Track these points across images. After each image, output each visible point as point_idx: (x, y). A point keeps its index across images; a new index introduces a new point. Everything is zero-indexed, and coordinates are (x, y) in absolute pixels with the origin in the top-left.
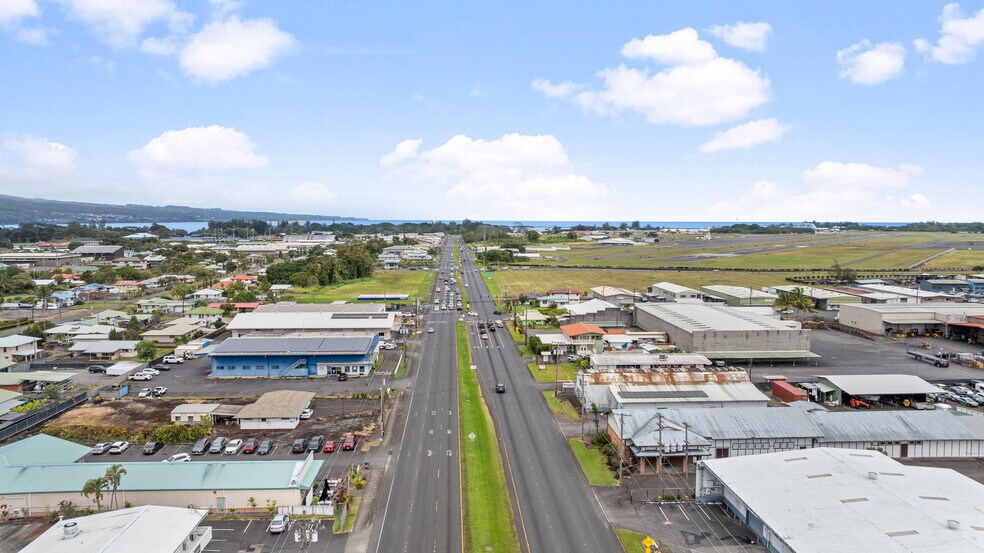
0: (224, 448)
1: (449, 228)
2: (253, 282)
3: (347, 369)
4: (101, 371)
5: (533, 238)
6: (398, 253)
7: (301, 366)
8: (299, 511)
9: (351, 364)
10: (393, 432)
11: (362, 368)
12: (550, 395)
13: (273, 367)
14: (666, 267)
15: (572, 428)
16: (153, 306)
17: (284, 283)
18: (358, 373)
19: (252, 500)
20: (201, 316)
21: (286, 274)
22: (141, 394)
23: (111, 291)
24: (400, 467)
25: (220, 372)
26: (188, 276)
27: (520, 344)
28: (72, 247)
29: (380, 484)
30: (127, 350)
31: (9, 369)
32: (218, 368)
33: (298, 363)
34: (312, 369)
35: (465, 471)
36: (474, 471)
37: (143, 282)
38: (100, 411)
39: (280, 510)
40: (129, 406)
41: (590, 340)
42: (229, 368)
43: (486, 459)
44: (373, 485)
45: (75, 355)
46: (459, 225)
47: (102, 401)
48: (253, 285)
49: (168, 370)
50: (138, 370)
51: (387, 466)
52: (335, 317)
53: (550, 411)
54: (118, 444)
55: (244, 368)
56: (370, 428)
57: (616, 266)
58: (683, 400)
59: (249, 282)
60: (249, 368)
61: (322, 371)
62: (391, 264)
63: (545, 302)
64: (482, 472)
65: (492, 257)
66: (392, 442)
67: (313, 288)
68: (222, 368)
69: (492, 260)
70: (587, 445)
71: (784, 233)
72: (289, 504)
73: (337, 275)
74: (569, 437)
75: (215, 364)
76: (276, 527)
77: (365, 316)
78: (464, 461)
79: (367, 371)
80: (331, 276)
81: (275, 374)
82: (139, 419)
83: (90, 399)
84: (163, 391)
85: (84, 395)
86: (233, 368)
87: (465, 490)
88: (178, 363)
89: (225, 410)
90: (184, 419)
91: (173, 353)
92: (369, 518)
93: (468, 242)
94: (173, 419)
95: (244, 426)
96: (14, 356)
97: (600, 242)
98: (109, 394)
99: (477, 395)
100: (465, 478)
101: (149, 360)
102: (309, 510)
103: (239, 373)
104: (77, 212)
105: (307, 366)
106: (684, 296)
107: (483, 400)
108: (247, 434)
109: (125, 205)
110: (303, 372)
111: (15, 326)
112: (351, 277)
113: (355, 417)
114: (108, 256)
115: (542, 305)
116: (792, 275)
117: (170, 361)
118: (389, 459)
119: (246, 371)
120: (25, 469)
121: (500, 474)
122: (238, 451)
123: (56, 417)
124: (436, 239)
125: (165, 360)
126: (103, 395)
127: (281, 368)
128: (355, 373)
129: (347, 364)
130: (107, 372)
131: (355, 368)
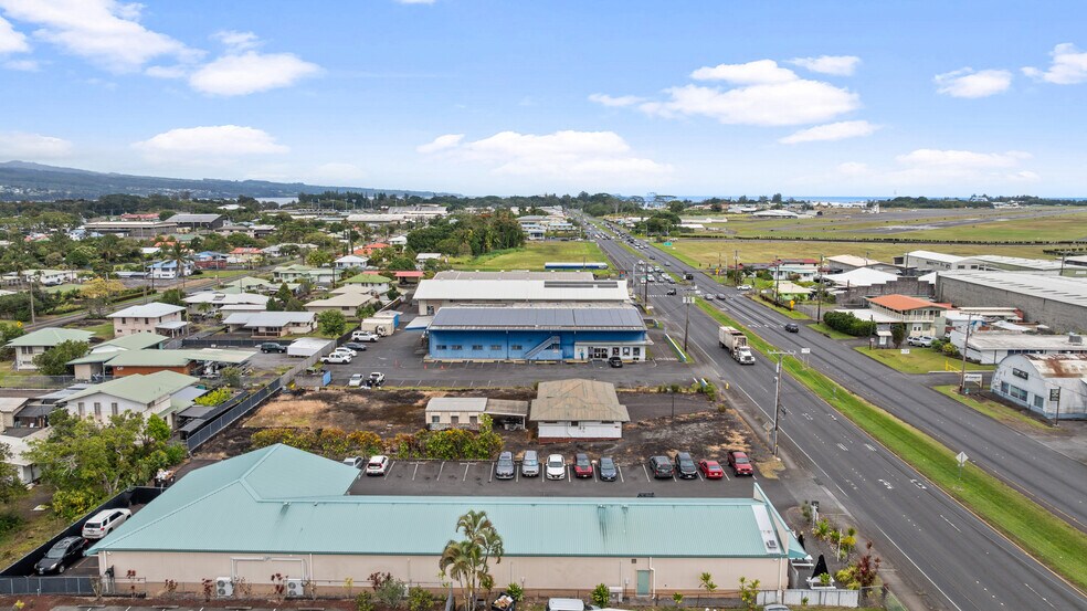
3: (616, 351)
4: (277, 350)
5: (677, 210)
6: (534, 223)
7: (554, 346)
9: (622, 344)
10: (782, 446)
11: (637, 350)
12: (950, 392)
13: (514, 347)
14: (872, 238)
16: (295, 275)
18: (631, 356)
19: (706, 577)
20: (364, 284)
21: (431, 241)
22: (352, 383)
23: (229, 260)
24: (868, 510)
25: (445, 353)
26: (311, 246)
28: (163, 217)
30: (298, 324)
31: (161, 346)
32: (438, 347)
33: (549, 343)
34: (568, 350)
35: (989, 519)
36: (1006, 520)
37: (265, 250)
38: (310, 406)
40: (345, 400)
41: (927, 316)
42: (454, 348)
43: (998, 498)
45: (231, 330)
47: (303, 391)
49: (364, 350)
50: (329, 349)
51: (842, 507)
53: (987, 416)
54: (376, 459)
55: (474, 348)
56: (740, 440)
57: (808, 237)
60: (480, 347)
61: (581, 351)
62: (537, 235)
64: (1019, 520)
67: (469, 258)
68: (444, 347)
71: (958, 207)
73: (489, 244)
75: (434, 343)
78: (963, 501)
79: (642, 356)
80: (483, 243)
81: (516, 357)
82: (371, 419)
83: (285, 388)
84: (380, 379)
85: (277, 382)
86: (460, 347)
89: (503, 408)
90: (446, 420)
91: (361, 328)
93: (597, 215)
94: (429, 420)
95: (545, 432)
96: (159, 330)
97: (755, 214)
98: (309, 382)
100: (1009, 534)
101: (337, 336)
103: (466, 354)
104: (153, 187)
105: (561, 345)
106: (963, 267)
109: (201, 179)
110: (556, 354)
111: (142, 295)
113: (697, 422)
116: (1048, 248)
117: (361, 338)
118: (830, 493)
119: (477, 352)
120: (285, 508)
123: (251, 413)
125: (354, 337)
126: (301, 383)
127: (526, 348)
128: (626, 357)
129: (616, 344)
130: (290, 352)
131: (626, 350)
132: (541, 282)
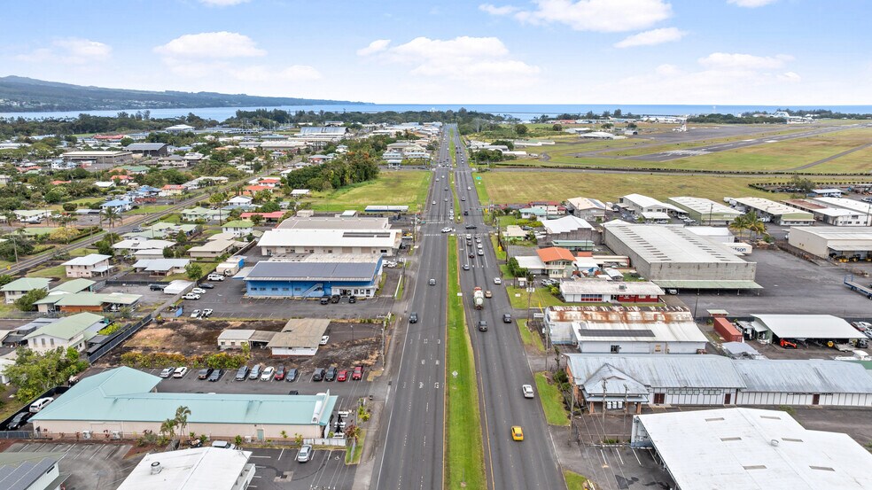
0: (260, 374)
2: (276, 186)
3: (356, 292)
4: (159, 289)
5: (522, 131)
6: (400, 150)
7: (319, 289)
8: (319, 442)
9: (359, 288)
10: (393, 361)
11: (368, 291)
12: (523, 324)
13: (296, 289)
15: (537, 361)
16: (196, 216)
17: (302, 188)
18: (365, 295)
19: (283, 433)
20: (236, 229)
22: (193, 315)
23: (160, 194)
24: (397, 397)
25: (254, 292)
26: (222, 178)
27: (501, 262)
28: (126, 143)
29: (381, 416)
30: (178, 268)
31: (91, 289)
32: (252, 290)
33: (315, 287)
34: (328, 291)
35: (448, 405)
36: (456, 405)
37: (184, 186)
38: (163, 332)
39: (305, 441)
40: (184, 328)
41: (561, 265)
42: (261, 289)
43: (466, 393)
44: (376, 417)
45: (138, 270)
46: (455, 114)
47: (164, 321)
48: (277, 188)
49: (212, 288)
50: (188, 290)
51: (387, 398)
52: (346, 235)
53: (522, 341)
54: (179, 370)
55: (273, 289)
56: (374, 357)
57: (594, 167)
58: (633, 339)
59: (274, 185)
60: (277, 289)
62: (395, 164)
63: (526, 214)
64: (461, 406)
65: (483, 157)
66: (392, 372)
67: (328, 193)
68: (256, 289)
69: (482, 160)
70: (549, 380)
71: (757, 122)
72: (312, 435)
73: (347, 179)
74: (535, 372)
75: (249, 286)
76: (303, 458)
77: (371, 235)
78: (448, 394)
79: (372, 294)
80: (342, 180)
81: (297, 295)
82: (194, 341)
83: (154, 319)
84: (209, 312)
85: (149, 317)
86: (264, 289)
87: (448, 425)
88: (220, 280)
89: (260, 336)
90: (228, 344)
91: (215, 270)
92: (372, 451)
93: (463, 134)
94: (219, 344)
95: (275, 352)
96: (93, 272)
97: (582, 135)
98: (168, 315)
99: (462, 321)
100: (448, 412)
101: (197, 279)
102: (327, 442)
103: (268, 294)
105: (323, 289)
106: (651, 210)
107: (466, 328)
108: (278, 361)
110: (321, 293)
111: (89, 235)
112: (359, 179)
113: (362, 344)
114: (154, 153)
115: (524, 216)
116: (756, 180)
117: (213, 279)
118: (389, 390)
119: (275, 292)
120: (116, 400)
121: (475, 408)
122: (271, 378)
123: (130, 337)
125: (209, 278)
126: (164, 315)
127: (303, 290)
128: (362, 295)
129: (356, 288)
130: (165, 292)
131: (362, 291)
132: (342, 232)
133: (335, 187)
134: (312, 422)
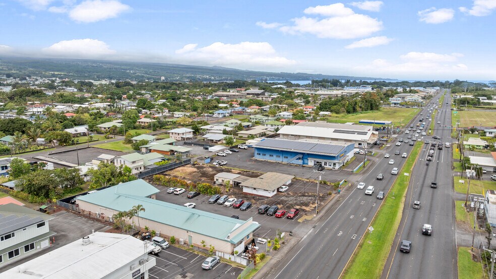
0: (224, 203)
1: (443, 85)
2: (313, 110)
3: (325, 164)
4: (207, 149)
6: (403, 98)
7: (299, 158)
8: (227, 257)
9: (328, 161)
10: (327, 211)
11: (335, 164)
12: (460, 205)
13: (285, 157)
15: (464, 237)
16: (256, 119)
17: (327, 111)
18: (332, 167)
19: (203, 242)
20: (272, 125)
21: (329, 106)
22: (215, 163)
23: (247, 111)
24: (312, 240)
25: (258, 156)
26: (284, 106)
27: (456, 160)
29: (291, 250)
31: (174, 144)
32: (257, 154)
33: (297, 157)
34: (306, 161)
35: (356, 255)
36: (363, 256)
37: (262, 107)
39: (217, 253)
40: (204, 169)
42: (263, 155)
43: (378, 249)
44: (286, 249)
46: (451, 83)
47: (196, 164)
49: (238, 152)
50: (223, 151)
51: (305, 237)
52: (335, 131)
53: (454, 217)
54: (178, 189)
55: (270, 156)
56: (314, 206)
59: (311, 110)
60: (272, 156)
61: (311, 163)
62: (395, 104)
63: (491, 133)
64: (369, 258)
65: (463, 102)
66: (321, 219)
67: (342, 115)
68: (260, 154)
69: (463, 104)
70: (474, 257)
72: (224, 250)
73: (358, 109)
74: (460, 245)
75: (256, 152)
76: (206, 266)
77: (353, 133)
78: (361, 246)
79: (337, 167)
80: (354, 108)
81: (285, 161)
82: (203, 177)
84: (224, 163)
85: (190, 160)
86: (265, 155)
87: (346, 272)
88: (245, 149)
89: (241, 179)
90: (220, 181)
91: (245, 143)
93: (453, 93)
94: (215, 180)
95: (245, 190)
96: (182, 138)
98: (201, 161)
99: (402, 194)
100: (353, 261)
101: (230, 146)
102: (233, 258)
103: (267, 158)
105: (303, 159)
107: (403, 199)
108: (247, 196)
110: (300, 162)
112: (366, 110)
113: (309, 196)
114: (257, 95)
115: (488, 135)
117: (241, 147)
118: (310, 231)
119: (271, 157)
120: (119, 197)
121: (381, 265)
122: (231, 205)
123: (171, 169)
124: (432, 91)
125: (239, 147)
126: (199, 161)
127: (289, 158)
128: (330, 167)
129: (325, 161)
130: (209, 150)
131: (330, 164)
132: (333, 130)
133: (349, 112)
134: (226, 239)
